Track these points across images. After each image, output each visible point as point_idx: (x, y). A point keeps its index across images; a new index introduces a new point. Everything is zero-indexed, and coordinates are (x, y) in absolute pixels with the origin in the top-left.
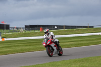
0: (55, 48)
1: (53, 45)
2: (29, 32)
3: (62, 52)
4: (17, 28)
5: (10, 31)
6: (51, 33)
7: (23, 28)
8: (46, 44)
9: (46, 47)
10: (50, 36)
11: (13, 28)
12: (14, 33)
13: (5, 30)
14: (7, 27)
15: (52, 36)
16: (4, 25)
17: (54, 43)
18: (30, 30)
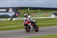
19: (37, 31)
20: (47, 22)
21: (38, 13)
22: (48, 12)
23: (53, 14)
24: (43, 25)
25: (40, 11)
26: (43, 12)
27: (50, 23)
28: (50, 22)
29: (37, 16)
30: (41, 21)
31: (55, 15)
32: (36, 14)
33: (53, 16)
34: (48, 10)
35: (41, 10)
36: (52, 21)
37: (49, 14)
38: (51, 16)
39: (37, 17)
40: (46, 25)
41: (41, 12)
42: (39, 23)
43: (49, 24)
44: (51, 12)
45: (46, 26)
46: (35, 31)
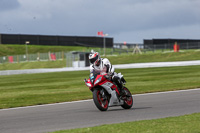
0: (113, 93)
1: (107, 86)
2: (151, 52)
3: (131, 101)
4: (129, 45)
5: (115, 51)
6: (105, 61)
7: (139, 45)
8: (92, 84)
9: (92, 89)
10: (101, 67)
11: (121, 45)
12: (122, 54)
13: (104, 49)
14: (109, 43)
15: (107, 67)
16: (102, 38)
17: (112, 81)
18: (153, 48)
19: (126, 107)
20: (58, 87)
21: (24, 53)
22: (60, 51)
23: (78, 56)
24: (43, 96)
25: (32, 47)
26: (41, 51)
27: (66, 91)
28: (67, 87)
29: (23, 65)
30: (34, 83)
31: (83, 63)
32: (18, 57)
33: (78, 66)
34: (59, 45)
35: (36, 44)
36: (74, 82)
37: (65, 57)
38: (71, 66)
39: (20, 68)
40: (54, 95)
41: (36, 52)
42: (29, 88)
43: (64, 94)
44: (70, 52)
45: (55, 99)
46: (120, 107)
